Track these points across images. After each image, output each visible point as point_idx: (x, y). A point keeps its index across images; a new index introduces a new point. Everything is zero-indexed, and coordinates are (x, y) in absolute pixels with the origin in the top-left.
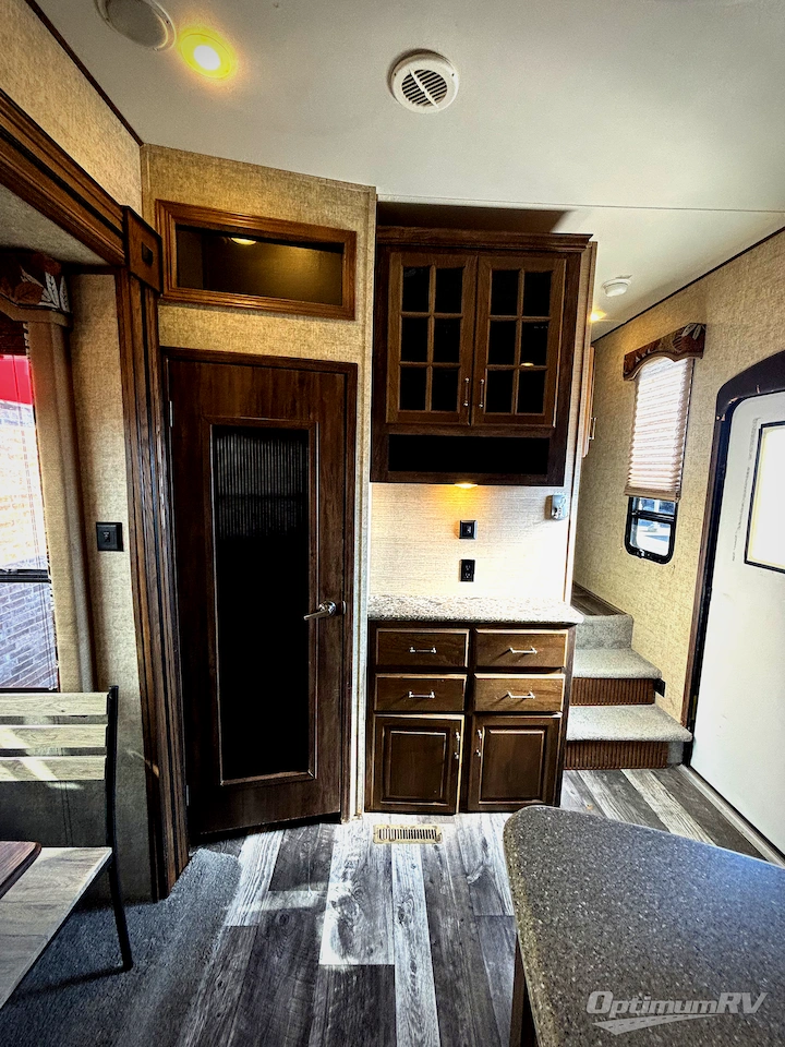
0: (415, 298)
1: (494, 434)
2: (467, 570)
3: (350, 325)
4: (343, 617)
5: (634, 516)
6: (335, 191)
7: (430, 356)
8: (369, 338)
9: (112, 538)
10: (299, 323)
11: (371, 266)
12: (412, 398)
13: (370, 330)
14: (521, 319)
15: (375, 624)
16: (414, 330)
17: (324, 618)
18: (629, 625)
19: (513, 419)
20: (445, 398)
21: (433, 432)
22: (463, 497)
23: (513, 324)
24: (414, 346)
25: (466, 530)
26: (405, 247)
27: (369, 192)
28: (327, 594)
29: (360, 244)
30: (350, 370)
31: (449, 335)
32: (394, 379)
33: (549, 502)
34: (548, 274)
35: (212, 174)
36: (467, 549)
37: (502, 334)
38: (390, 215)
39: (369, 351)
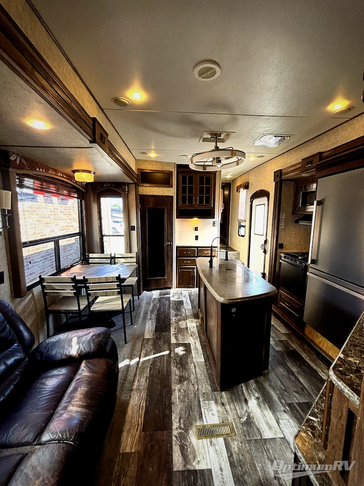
0: (184, 182)
1: (201, 208)
2: (197, 238)
3: (172, 188)
4: (171, 246)
5: (240, 226)
6: (168, 164)
7: (187, 193)
8: (176, 191)
9: (133, 228)
10: (162, 189)
11: (176, 177)
12: (184, 201)
13: (175, 189)
14: (205, 186)
15: (177, 247)
16: (184, 189)
17: (168, 245)
18: (239, 253)
19: (204, 205)
20: (191, 201)
21: (188, 208)
22: (195, 221)
23: (203, 187)
24: (184, 191)
25: (196, 229)
26: (182, 172)
27: (175, 163)
28: (168, 241)
29: (173, 173)
30: (172, 197)
31: (191, 189)
32: (180, 198)
33: (214, 223)
34: (210, 177)
35: (147, 163)
36: (196, 233)
37: (201, 189)
38: (179, 167)
39: (175, 193)
